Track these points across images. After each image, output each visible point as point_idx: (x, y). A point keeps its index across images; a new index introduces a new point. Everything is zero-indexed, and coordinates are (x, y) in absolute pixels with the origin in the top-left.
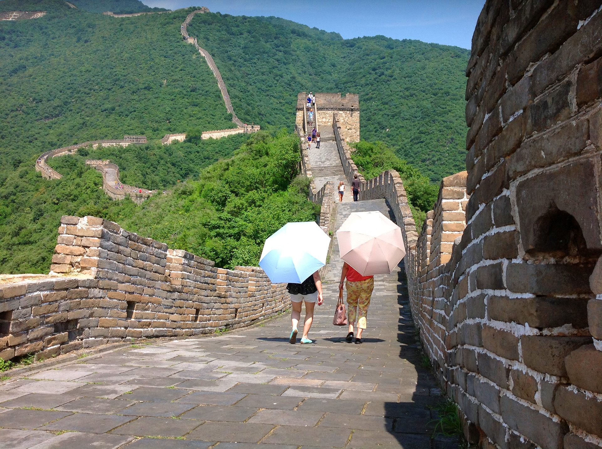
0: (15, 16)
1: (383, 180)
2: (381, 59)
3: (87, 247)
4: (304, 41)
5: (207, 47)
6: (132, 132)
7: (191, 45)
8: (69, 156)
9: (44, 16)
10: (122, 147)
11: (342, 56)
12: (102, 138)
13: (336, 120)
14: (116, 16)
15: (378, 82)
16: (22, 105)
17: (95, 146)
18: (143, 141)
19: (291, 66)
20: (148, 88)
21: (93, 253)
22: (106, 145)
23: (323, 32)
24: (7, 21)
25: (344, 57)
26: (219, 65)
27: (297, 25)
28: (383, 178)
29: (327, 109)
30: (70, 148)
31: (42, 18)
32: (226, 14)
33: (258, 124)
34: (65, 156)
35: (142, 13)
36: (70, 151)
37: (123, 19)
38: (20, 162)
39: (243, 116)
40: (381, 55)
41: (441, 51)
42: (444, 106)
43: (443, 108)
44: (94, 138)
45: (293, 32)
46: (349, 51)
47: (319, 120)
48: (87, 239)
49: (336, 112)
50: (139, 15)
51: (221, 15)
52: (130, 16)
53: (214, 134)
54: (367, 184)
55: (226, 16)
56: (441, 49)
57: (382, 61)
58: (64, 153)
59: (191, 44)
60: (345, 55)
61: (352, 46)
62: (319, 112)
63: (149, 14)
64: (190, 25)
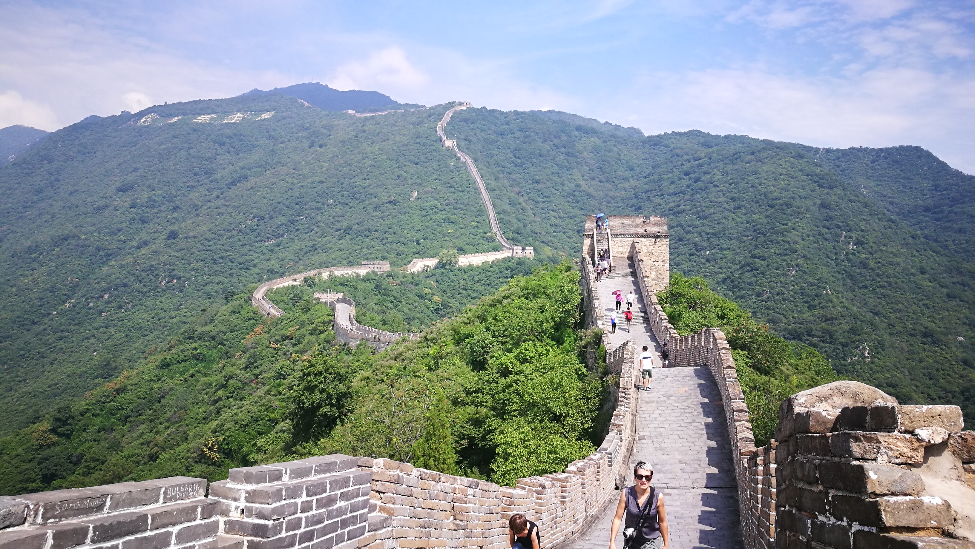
0: (238, 117)
1: (703, 339)
2: (696, 160)
3: (382, 492)
4: (592, 139)
5: (468, 151)
6: (372, 256)
7: (448, 149)
8: (293, 287)
9: (273, 116)
10: (358, 276)
11: (643, 157)
12: (334, 265)
13: (638, 251)
14: (358, 115)
15: (692, 190)
16: (240, 223)
17: (325, 275)
18: (385, 267)
19: (575, 171)
20: (393, 203)
21: (388, 500)
22: (339, 272)
23: (618, 127)
24: (231, 123)
25: (646, 159)
26: (482, 172)
27: (583, 119)
28: (703, 337)
29: (625, 236)
30: (295, 277)
31: (270, 119)
32: (493, 110)
33: (531, 245)
34: (288, 288)
35: (390, 111)
36: (295, 280)
37: (366, 119)
38: (233, 294)
39: (511, 236)
40: (696, 155)
41: (778, 150)
42: (785, 222)
43: (783, 225)
44: (325, 265)
45: (578, 128)
46: (652, 151)
47: (614, 250)
48: (383, 485)
49: (637, 239)
50: (386, 113)
51: (487, 111)
52: (376, 114)
53: (473, 258)
54: (681, 340)
55: (493, 111)
56: (778, 148)
57: (697, 162)
58: (286, 283)
59: (449, 147)
60: (648, 156)
61: (655, 145)
62: (615, 239)
63: (399, 111)
64: (448, 124)
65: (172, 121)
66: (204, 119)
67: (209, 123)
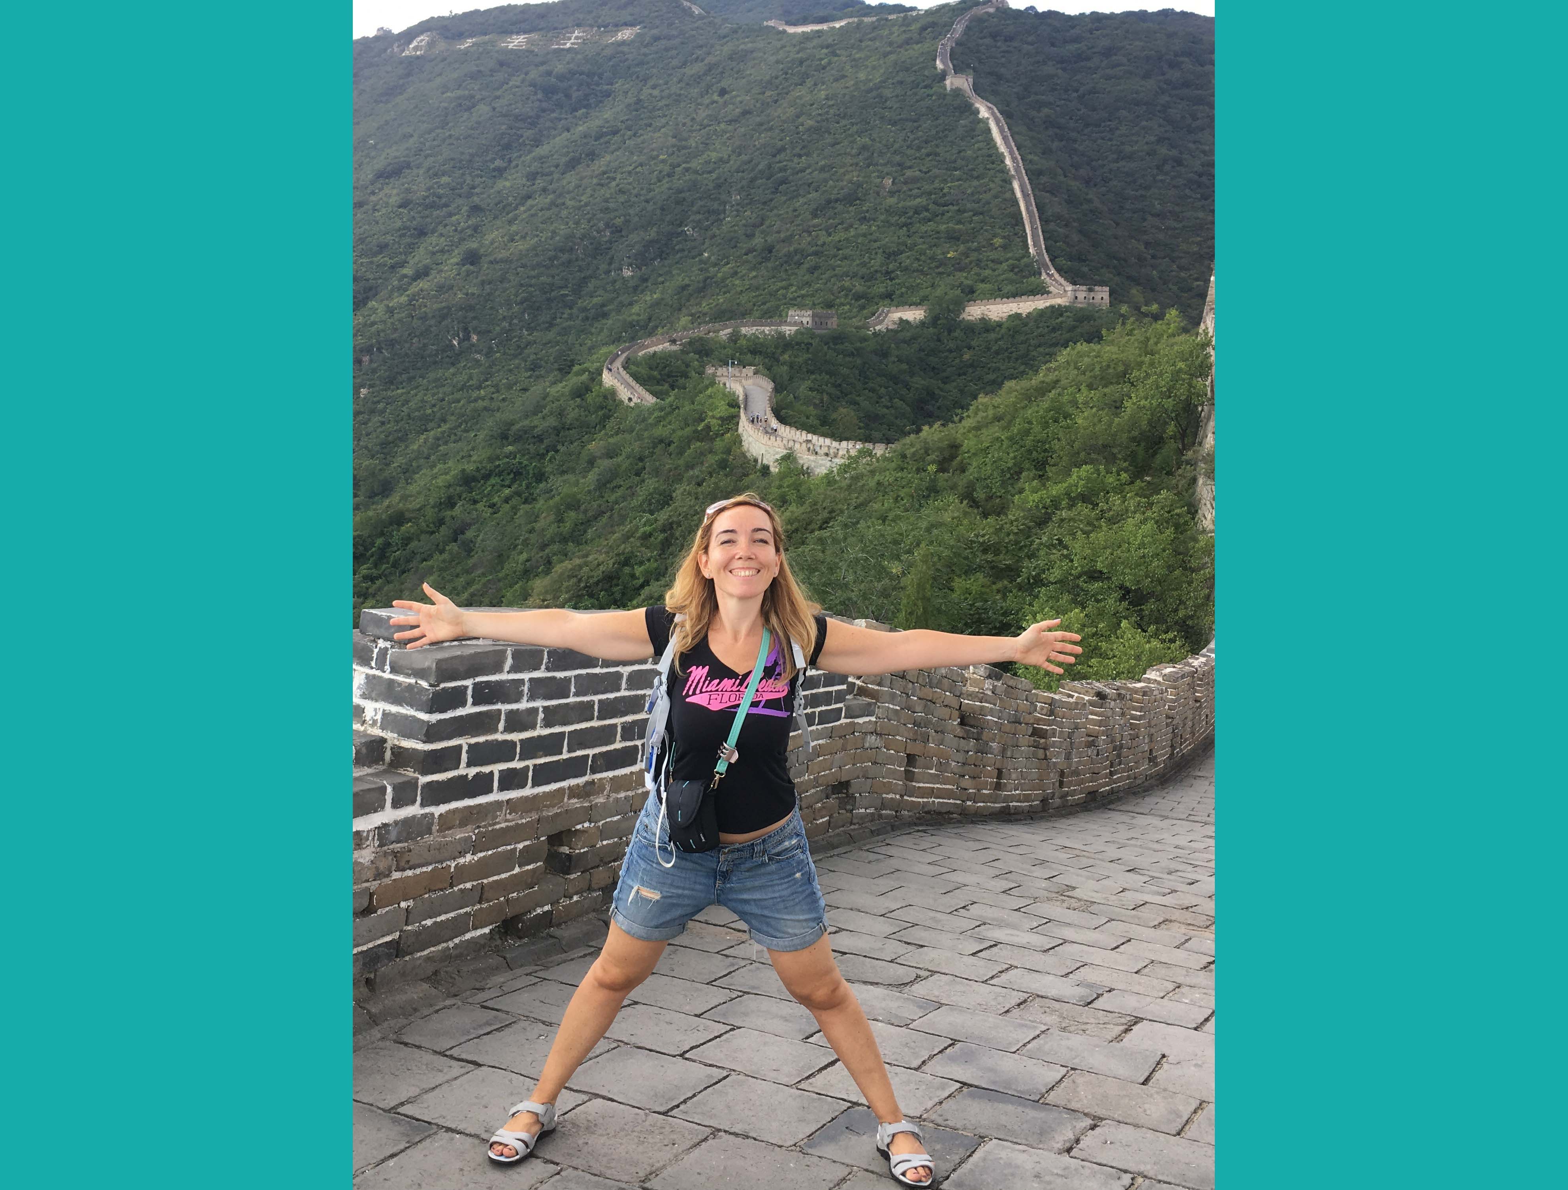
0: (577, 38)
5: (994, 96)
6: (807, 301)
7: (955, 93)
8: (671, 354)
9: (638, 35)
10: (781, 336)
12: (742, 316)
14: (791, 30)
16: (581, 238)
17: (724, 334)
18: (829, 322)
20: (848, 200)
22: (748, 331)
24: (563, 50)
31: (633, 41)
33: (1104, 283)
34: (661, 355)
35: (850, 20)
36: (673, 342)
37: (806, 37)
38: (572, 364)
39: (1067, 264)
44: (725, 315)
50: (843, 23)
52: (824, 27)
53: (991, 307)
55: (1049, 14)
58: (661, 347)
59: (959, 90)
63: (866, 20)
64: (959, 43)
65: (462, 47)
66: (517, 42)
67: (527, 51)
